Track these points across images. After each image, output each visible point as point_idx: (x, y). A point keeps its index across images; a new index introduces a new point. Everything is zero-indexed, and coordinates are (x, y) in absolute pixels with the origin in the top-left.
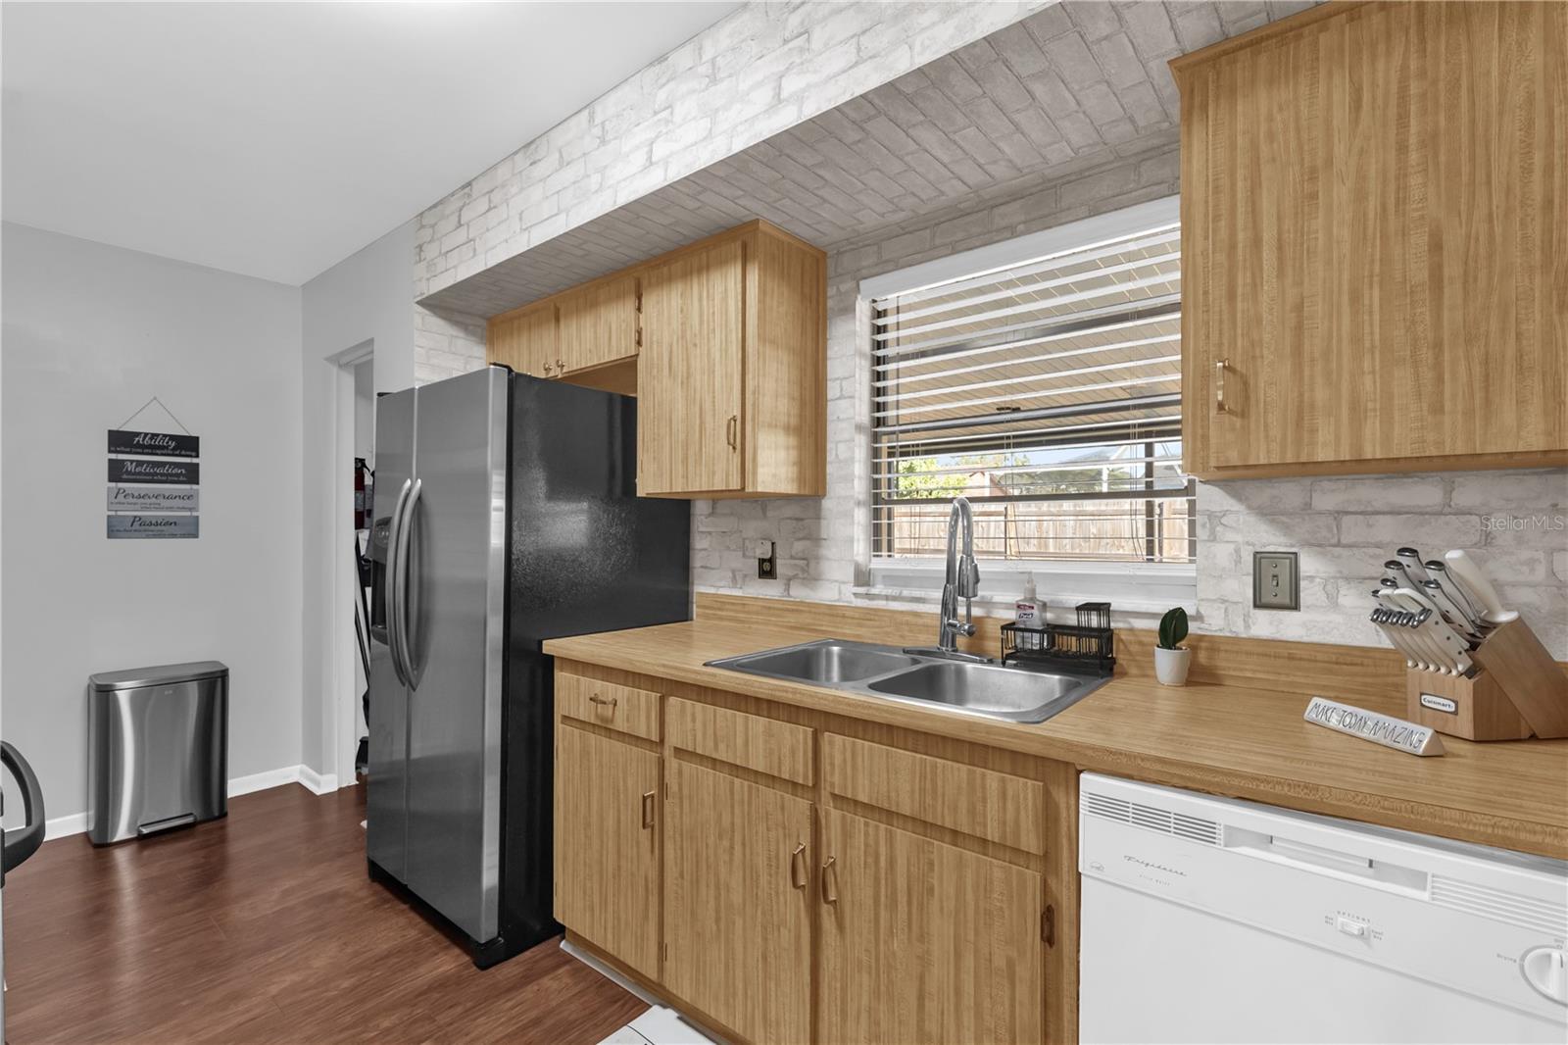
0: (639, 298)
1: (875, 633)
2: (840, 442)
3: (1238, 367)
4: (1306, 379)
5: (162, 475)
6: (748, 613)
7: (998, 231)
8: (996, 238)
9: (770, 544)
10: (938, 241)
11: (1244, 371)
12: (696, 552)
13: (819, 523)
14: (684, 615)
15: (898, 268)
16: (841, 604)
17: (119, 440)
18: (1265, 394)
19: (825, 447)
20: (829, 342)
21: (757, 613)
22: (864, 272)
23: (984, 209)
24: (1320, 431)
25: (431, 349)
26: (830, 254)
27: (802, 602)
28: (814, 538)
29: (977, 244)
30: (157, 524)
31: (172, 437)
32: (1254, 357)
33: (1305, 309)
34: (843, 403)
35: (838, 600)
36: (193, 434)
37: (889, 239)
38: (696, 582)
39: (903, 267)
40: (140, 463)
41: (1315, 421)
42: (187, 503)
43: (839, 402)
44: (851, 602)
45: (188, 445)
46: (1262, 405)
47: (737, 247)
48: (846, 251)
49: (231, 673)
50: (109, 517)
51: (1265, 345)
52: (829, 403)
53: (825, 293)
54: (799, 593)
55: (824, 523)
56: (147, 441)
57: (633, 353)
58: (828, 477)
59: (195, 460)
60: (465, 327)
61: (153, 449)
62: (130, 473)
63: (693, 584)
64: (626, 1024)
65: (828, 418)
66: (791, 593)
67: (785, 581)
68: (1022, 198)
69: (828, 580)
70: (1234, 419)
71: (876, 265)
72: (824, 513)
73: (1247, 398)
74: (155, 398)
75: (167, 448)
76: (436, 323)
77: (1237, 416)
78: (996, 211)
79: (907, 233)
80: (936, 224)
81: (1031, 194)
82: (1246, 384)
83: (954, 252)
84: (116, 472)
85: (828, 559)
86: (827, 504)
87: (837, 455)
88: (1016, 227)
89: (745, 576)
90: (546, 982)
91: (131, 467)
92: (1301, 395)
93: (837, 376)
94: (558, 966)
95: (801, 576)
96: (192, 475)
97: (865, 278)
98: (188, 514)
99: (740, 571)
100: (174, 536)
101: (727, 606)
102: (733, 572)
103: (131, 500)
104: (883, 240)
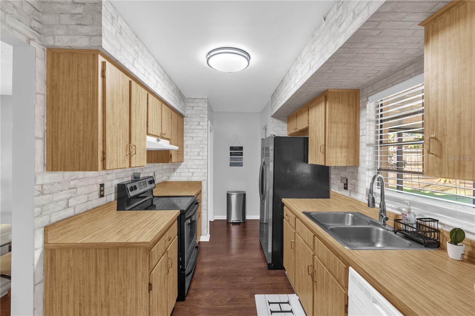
0: (308, 111)
1: (369, 213)
2: (363, 149)
3: (439, 139)
4: (462, 145)
5: (237, 154)
6: (341, 199)
7: (406, 76)
8: (405, 79)
9: (346, 179)
10: (388, 82)
11: (441, 141)
12: (331, 179)
13: (358, 175)
14: (328, 197)
15: (377, 92)
16: (362, 201)
17: (232, 148)
18: (448, 150)
19: (359, 151)
20: (360, 118)
21: (343, 200)
22: (369, 95)
23: (402, 69)
24: (467, 167)
25: (274, 127)
26: (360, 89)
27: (353, 199)
28: (356, 179)
29: (400, 82)
30: (237, 164)
31: (239, 147)
32: (444, 135)
33: (462, 116)
34: (364, 137)
35: (362, 200)
36: (242, 146)
37: (375, 83)
38: (331, 187)
39: (379, 92)
40: (234, 152)
41: (465, 163)
42: (241, 160)
43: (362, 136)
44: (365, 201)
45: (241, 148)
46: (446, 154)
47: (323, 98)
48: (364, 88)
49: (246, 194)
50: (230, 163)
51: (448, 131)
52: (360, 137)
53: (359, 102)
54: (353, 196)
55: (359, 174)
56: (235, 148)
57: (307, 126)
58: (360, 160)
59: (242, 151)
60: (282, 120)
61: (236, 150)
62: (233, 154)
63: (330, 188)
64: (287, 294)
65: (360, 141)
66: (351, 195)
67: (350, 191)
68: (414, 63)
69: (360, 193)
70: (437, 158)
71: (372, 92)
72: (359, 172)
73: (442, 151)
74: (236, 140)
75: (238, 149)
76: (275, 120)
77: (438, 157)
78: (406, 69)
79: (380, 80)
80: (388, 77)
81: (417, 61)
82: (441, 145)
83: (393, 85)
84: (231, 154)
85: (360, 187)
86: (360, 169)
87: (362, 154)
88: (412, 74)
89: (341, 188)
90: (278, 278)
91: (233, 153)
92: (460, 151)
93: (362, 128)
94: (283, 276)
95: (353, 190)
96: (241, 154)
97: (369, 96)
98: (241, 162)
99: (340, 186)
100: (239, 166)
101: (337, 196)
102: (339, 186)
103: (233, 159)
104: (373, 84)
